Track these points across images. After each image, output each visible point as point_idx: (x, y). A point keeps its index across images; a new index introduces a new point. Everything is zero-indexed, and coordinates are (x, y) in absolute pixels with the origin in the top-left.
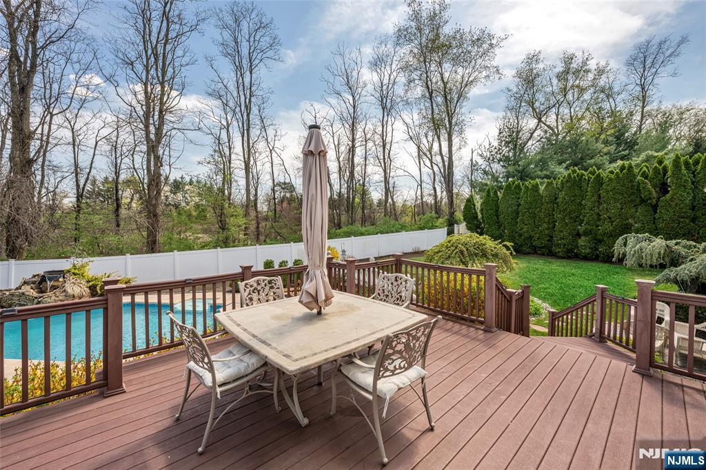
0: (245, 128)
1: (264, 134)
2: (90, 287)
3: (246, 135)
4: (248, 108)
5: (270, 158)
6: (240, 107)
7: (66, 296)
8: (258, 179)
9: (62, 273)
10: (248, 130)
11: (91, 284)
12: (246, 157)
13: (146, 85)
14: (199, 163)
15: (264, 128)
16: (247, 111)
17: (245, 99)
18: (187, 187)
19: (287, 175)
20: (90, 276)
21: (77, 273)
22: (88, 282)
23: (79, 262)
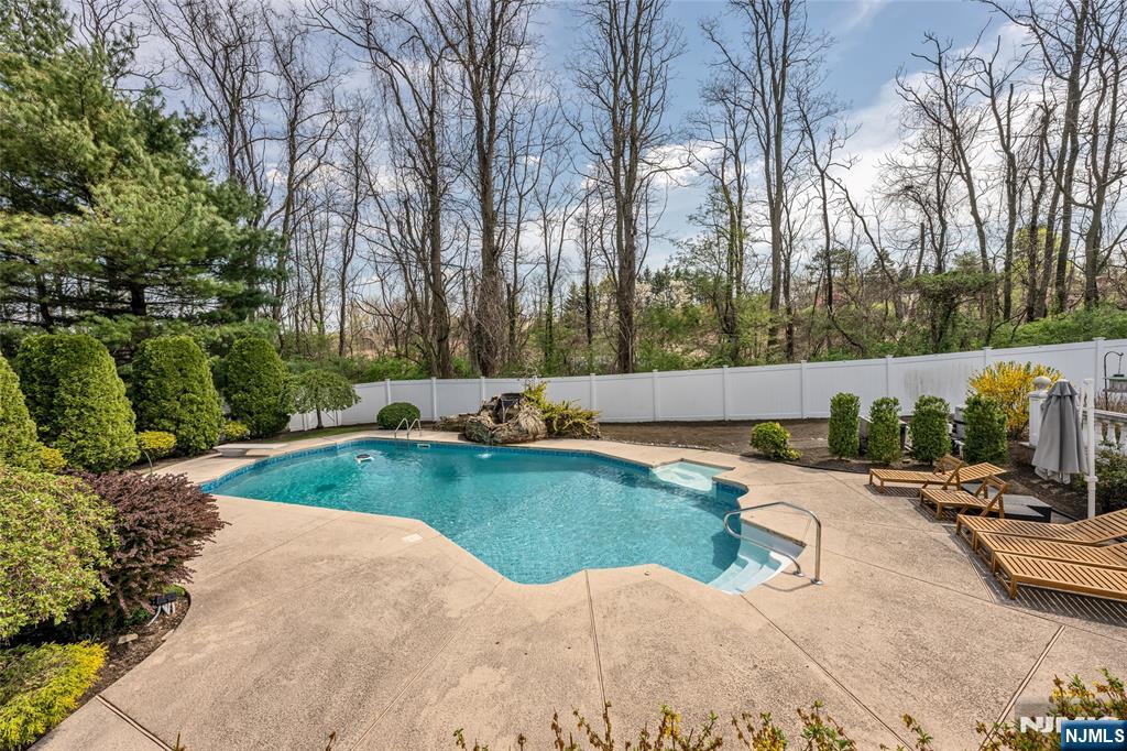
0: (772, 132)
1: (808, 142)
2: (546, 420)
3: (773, 146)
4: (779, 91)
5: (820, 188)
6: (763, 96)
7: (520, 431)
8: (791, 240)
9: (517, 396)
10: (778, 137)
11: (547, 415)
12: (774, 191)
13: (613, 110)
14: (691, 218)
15: (807, 131)
16: (776, 97)
17: (774, 73)
18: (672, 282)
19: (857, 219)
20: (547, 404)
21: (532, 397)
22: (544, 412)
23: (536, 381)
